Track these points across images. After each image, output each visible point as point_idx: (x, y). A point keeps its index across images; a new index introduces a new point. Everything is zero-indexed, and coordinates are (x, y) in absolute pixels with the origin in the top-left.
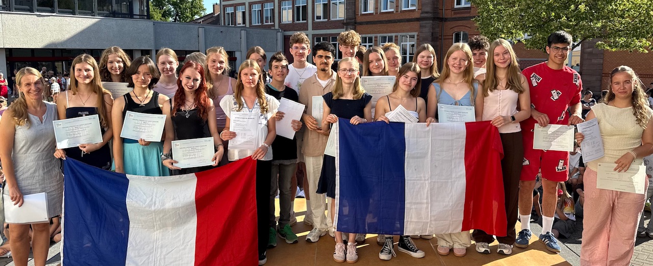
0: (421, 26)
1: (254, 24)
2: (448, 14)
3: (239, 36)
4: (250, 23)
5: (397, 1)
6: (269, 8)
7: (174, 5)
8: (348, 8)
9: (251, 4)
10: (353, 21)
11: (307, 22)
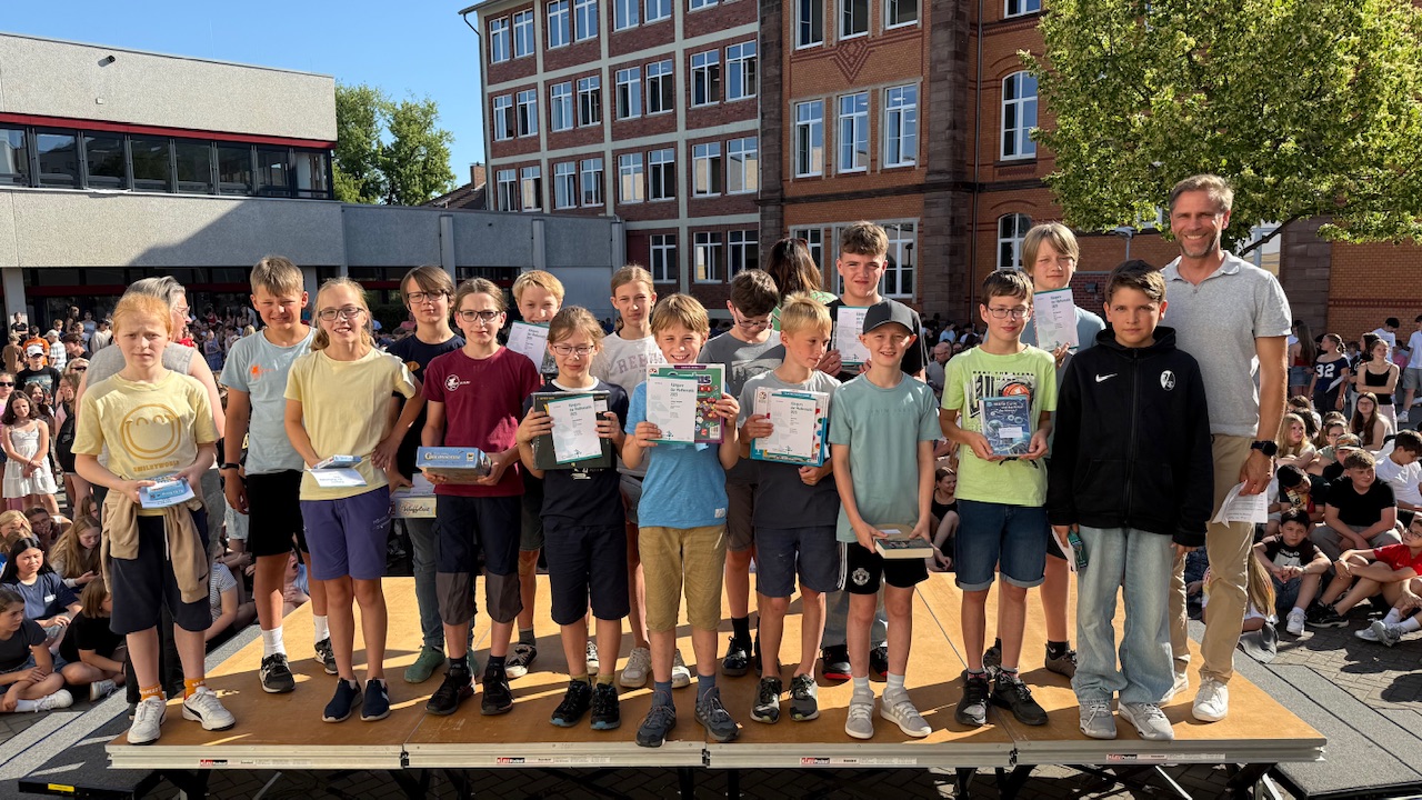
0: (927, 204)
1: (559, 208)
2: (986, 175)
3: (528, 234)
4: (553, 204)
5: (874, 147)
6: (592, 171)
7: (387, 168)
8: (766, 165)
9: (553, 163)
10: (778, 194)
11: (677, 200)
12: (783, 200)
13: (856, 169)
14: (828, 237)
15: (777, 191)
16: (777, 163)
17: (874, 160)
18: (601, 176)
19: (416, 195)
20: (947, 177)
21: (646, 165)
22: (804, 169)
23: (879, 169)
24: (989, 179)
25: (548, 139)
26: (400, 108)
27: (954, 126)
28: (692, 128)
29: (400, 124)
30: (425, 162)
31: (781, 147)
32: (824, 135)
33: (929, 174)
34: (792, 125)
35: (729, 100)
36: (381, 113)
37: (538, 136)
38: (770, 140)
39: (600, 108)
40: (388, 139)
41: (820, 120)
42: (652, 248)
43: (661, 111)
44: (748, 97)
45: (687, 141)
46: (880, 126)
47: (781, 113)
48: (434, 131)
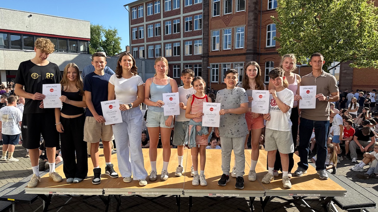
0: (247, 58)
1: (149, 58)
3: (141, 64)
4: (147, 57)
5: (233, 43)
6: (158, 48)
7: (104, 47)
8: (204, 47)
9: (148, 46)
10: (207, 55)
11: (180, 56)
12: (208, 56)
13: (228, 49)
14: (220, 66)
16: (207, 47)
17: (233, 46)
18: (160, 50)
19: (111, 54)
20: (252, 51)
21: (172, 47)
22: (214, 49)
23: (234, 49)
24: (263, 52)
25: (147, 39)
26: (107, 31)
27: (254, 38)
28: (185, 37)
29: (107, 35)
30: (114, 45)
31: (208, 42)
32: (220, 40)
33: (247, 50)
34: (211, 37)
35: (195, 30)
36: (102, 32)
37: (144, 39)
38: (205, 41)
39: (160, 32)
40: (104, 39)
41: (218, 36)
42: (174, 68)
43: (177, 33)
44: (199, 29)
46: (234, 37)
47: (208, 34)
48: (116, 37)
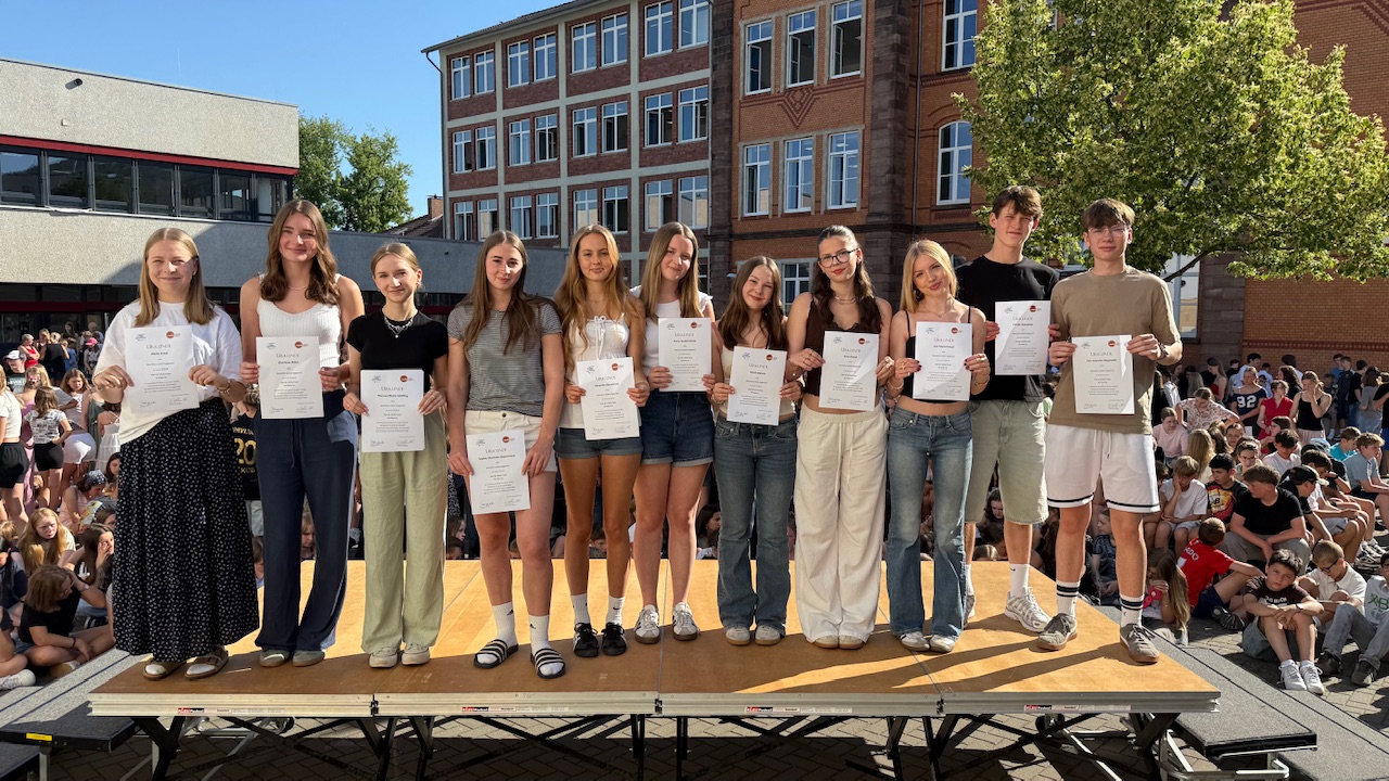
0: (869, 244)
2: (924, 218)
5: (818, 189)
6: (548, 205)
7: (346, 200)
8: (717, 204)
9: (509, 197)
10: (726, 230)
11: (630, 233)
12: (731, 236)
13: (801, 209)
15: (725, 227)
16: (726, 201)
17: (818, 202)
18: (556, 210)
19: (373, 225)
20: (887, 219)
21: (600, 200)
22: (752, 208)
23: (823, 209)
24: (926, 223)
25: (506, 173)
26: (359, 141)
27: (893, 170)
28: (645, 166)
29: (359, 156)
30: (383, 195)
31: (730, 187)
32: (771, 176)
33: (870, 215)
34: (740, 166)
35: (681, 142)
36: (341, 146)
37: (496, 170)
38: (720, 179)
39: (556, 145)
40: (347, 170)
41: (767, 163)
43: (616, 151)
44: (699, 139)
45: (640, 178)
46: (824, 169)
47: (730, 155)
48: (393, 163)
